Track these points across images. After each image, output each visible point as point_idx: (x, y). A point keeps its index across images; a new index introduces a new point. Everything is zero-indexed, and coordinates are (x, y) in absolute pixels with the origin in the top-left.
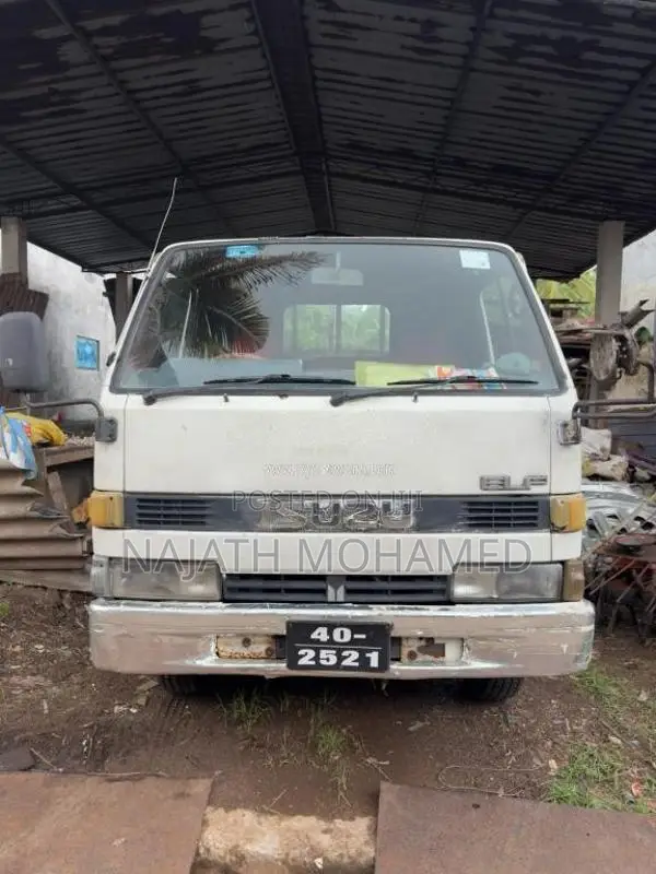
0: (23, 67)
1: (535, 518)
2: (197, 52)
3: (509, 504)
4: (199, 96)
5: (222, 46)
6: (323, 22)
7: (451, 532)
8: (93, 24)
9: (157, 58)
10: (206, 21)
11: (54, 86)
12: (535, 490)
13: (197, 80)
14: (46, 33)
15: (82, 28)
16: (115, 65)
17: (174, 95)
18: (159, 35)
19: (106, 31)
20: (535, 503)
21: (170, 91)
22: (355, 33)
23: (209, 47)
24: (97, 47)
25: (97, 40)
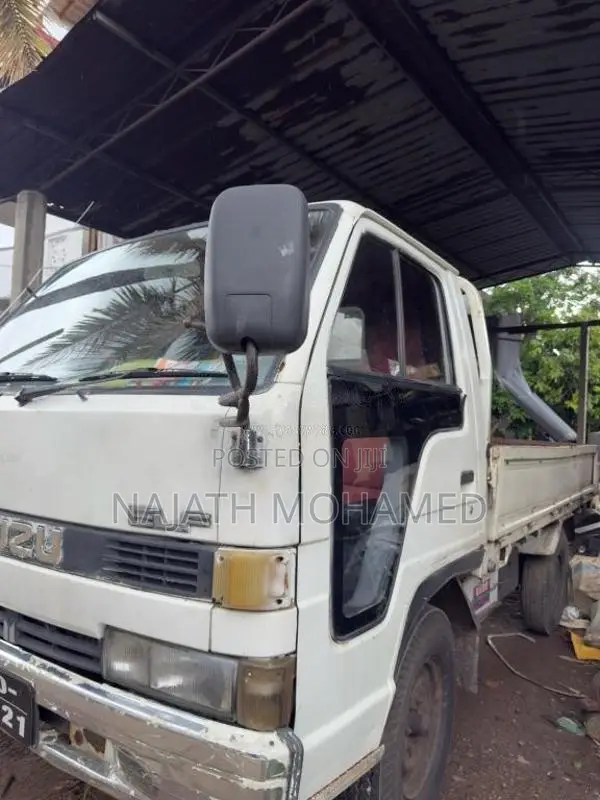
0: (223, 154)
1: (193, 577)
2: (352, 102)
3: (162, 550)
4: (372, 143)
5: (371, 91)
6: (454, 34)
7: (95, 579)
8: (255, 104)
9: (319, 118)
10: (345, 71)
11: (252, 163)
12: (196, 534)
13: (365, 128)
14: (225, 122)
15: (250, 110)
16: (289, 133)
17: (351, 147)
18: (313, 96)
19: (269, 106)
20: (195, 554)
21: (345, 144)
22: (492, 34)
23: (359, 95)
24: (268, 122)
25: (265, 117)
